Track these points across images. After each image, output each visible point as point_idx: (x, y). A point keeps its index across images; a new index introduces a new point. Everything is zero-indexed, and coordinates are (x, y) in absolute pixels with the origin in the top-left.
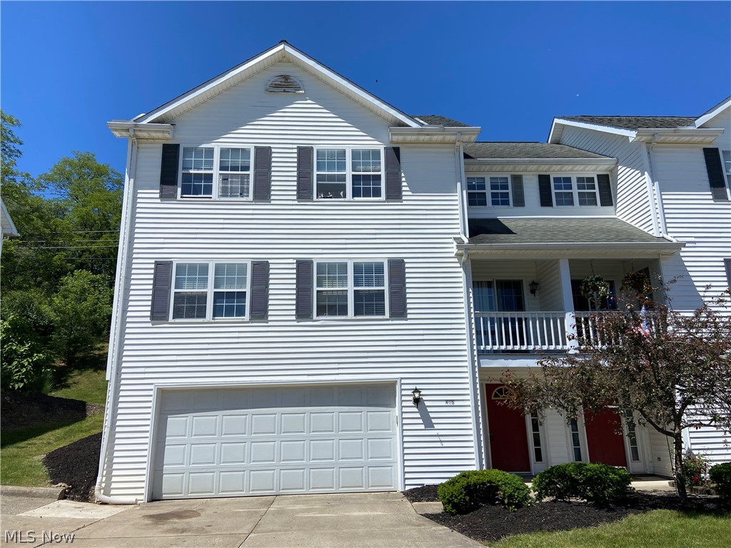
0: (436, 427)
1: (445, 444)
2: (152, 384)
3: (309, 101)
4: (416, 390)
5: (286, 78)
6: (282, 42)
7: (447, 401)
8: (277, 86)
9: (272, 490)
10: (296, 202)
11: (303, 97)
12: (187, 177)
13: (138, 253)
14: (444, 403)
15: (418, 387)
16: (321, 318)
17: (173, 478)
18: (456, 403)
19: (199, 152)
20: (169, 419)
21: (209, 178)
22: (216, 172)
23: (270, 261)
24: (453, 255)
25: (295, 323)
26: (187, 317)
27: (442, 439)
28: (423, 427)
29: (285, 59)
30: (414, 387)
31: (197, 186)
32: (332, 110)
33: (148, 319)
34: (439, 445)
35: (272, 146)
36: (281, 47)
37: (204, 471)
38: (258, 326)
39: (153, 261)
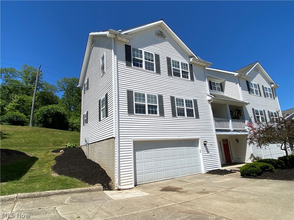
0: (210, 152)
1: (212, 158)
2: (131, 139)
3: (168, 42)
4: (205, 141)
5: (161, 32)
6: (162, 19)
7: (211, 144)
8: (159, 34)
9: (170, 177)
10: (168, 76)
11: (166, 40)
12: (134, 59)
13: (120, 86)
14: (210, 145)
15: (206, 140)
16: (179, 117)
17: (140, 176)
18: (213, 145)
19: (137, 51)
20: (136, 153)
21: (141, 61)
22: (143, 59)
23: (163, 96)
24: (207, 100)
25: (172, 118)
26: (139, 113)
27: (211, 156)
28: (207, 153)
29: (160, 26)
30: (204, 140)
31: (138, 64)
32: (174, 47)
33: (127, 113)
34: (210, 158)
35: (160, 55)
36: (162, 21)
37: (150, 172)
38: (161, 118)
39: (126, 90)
